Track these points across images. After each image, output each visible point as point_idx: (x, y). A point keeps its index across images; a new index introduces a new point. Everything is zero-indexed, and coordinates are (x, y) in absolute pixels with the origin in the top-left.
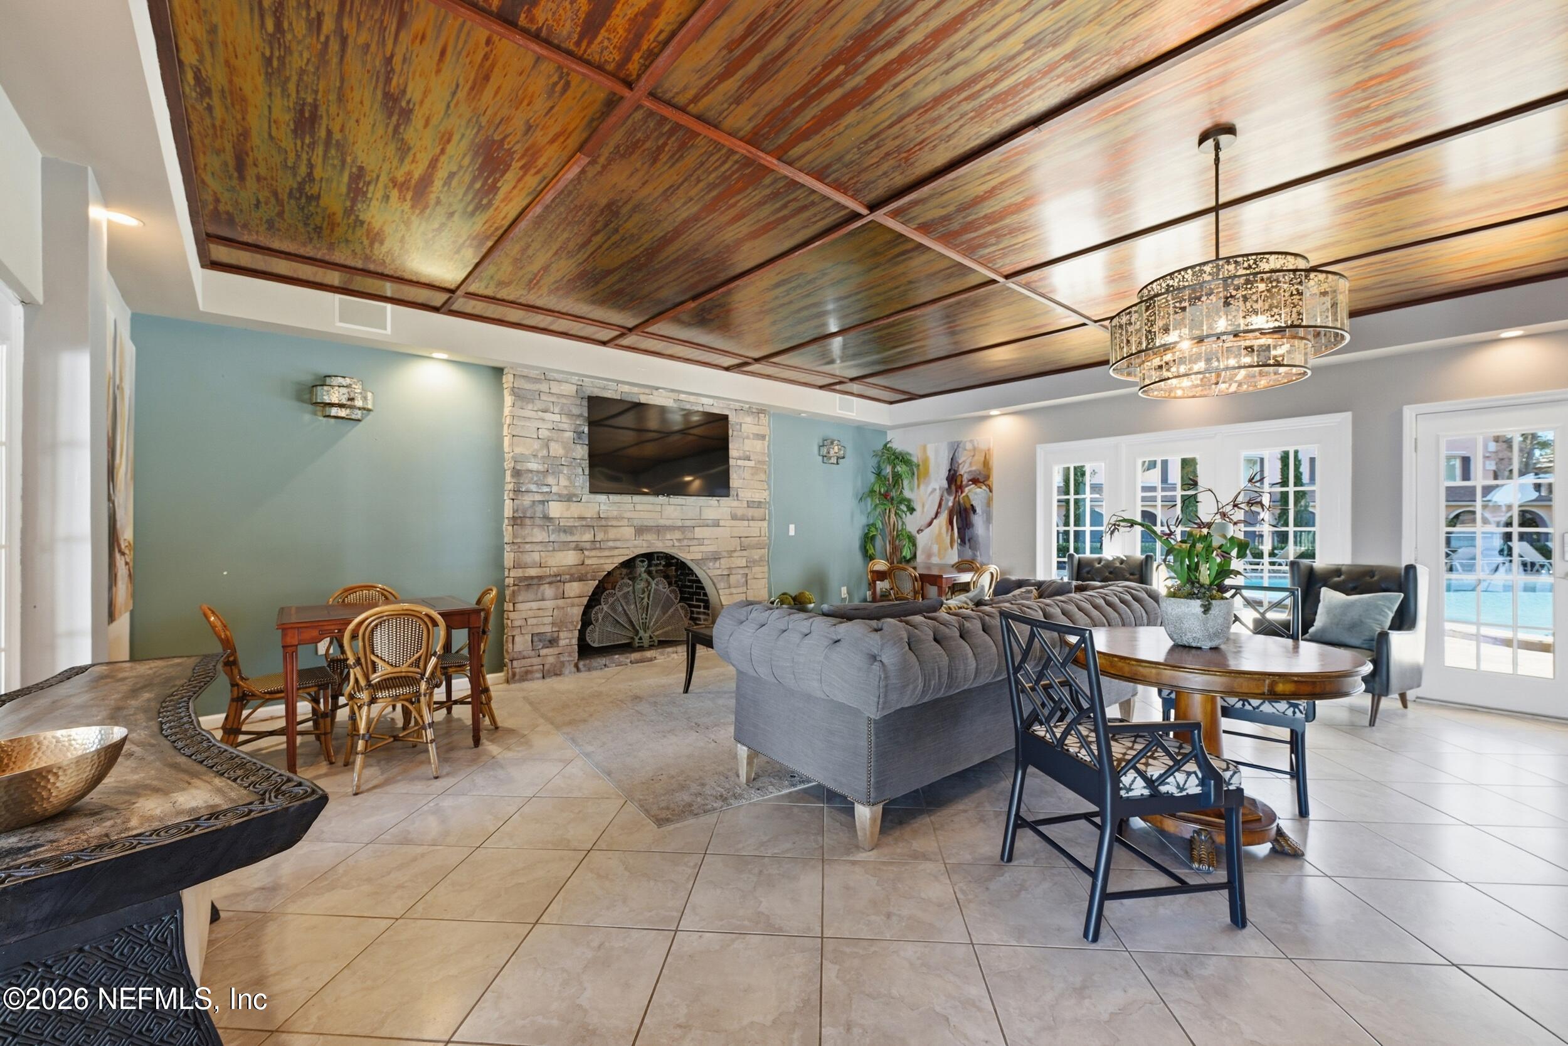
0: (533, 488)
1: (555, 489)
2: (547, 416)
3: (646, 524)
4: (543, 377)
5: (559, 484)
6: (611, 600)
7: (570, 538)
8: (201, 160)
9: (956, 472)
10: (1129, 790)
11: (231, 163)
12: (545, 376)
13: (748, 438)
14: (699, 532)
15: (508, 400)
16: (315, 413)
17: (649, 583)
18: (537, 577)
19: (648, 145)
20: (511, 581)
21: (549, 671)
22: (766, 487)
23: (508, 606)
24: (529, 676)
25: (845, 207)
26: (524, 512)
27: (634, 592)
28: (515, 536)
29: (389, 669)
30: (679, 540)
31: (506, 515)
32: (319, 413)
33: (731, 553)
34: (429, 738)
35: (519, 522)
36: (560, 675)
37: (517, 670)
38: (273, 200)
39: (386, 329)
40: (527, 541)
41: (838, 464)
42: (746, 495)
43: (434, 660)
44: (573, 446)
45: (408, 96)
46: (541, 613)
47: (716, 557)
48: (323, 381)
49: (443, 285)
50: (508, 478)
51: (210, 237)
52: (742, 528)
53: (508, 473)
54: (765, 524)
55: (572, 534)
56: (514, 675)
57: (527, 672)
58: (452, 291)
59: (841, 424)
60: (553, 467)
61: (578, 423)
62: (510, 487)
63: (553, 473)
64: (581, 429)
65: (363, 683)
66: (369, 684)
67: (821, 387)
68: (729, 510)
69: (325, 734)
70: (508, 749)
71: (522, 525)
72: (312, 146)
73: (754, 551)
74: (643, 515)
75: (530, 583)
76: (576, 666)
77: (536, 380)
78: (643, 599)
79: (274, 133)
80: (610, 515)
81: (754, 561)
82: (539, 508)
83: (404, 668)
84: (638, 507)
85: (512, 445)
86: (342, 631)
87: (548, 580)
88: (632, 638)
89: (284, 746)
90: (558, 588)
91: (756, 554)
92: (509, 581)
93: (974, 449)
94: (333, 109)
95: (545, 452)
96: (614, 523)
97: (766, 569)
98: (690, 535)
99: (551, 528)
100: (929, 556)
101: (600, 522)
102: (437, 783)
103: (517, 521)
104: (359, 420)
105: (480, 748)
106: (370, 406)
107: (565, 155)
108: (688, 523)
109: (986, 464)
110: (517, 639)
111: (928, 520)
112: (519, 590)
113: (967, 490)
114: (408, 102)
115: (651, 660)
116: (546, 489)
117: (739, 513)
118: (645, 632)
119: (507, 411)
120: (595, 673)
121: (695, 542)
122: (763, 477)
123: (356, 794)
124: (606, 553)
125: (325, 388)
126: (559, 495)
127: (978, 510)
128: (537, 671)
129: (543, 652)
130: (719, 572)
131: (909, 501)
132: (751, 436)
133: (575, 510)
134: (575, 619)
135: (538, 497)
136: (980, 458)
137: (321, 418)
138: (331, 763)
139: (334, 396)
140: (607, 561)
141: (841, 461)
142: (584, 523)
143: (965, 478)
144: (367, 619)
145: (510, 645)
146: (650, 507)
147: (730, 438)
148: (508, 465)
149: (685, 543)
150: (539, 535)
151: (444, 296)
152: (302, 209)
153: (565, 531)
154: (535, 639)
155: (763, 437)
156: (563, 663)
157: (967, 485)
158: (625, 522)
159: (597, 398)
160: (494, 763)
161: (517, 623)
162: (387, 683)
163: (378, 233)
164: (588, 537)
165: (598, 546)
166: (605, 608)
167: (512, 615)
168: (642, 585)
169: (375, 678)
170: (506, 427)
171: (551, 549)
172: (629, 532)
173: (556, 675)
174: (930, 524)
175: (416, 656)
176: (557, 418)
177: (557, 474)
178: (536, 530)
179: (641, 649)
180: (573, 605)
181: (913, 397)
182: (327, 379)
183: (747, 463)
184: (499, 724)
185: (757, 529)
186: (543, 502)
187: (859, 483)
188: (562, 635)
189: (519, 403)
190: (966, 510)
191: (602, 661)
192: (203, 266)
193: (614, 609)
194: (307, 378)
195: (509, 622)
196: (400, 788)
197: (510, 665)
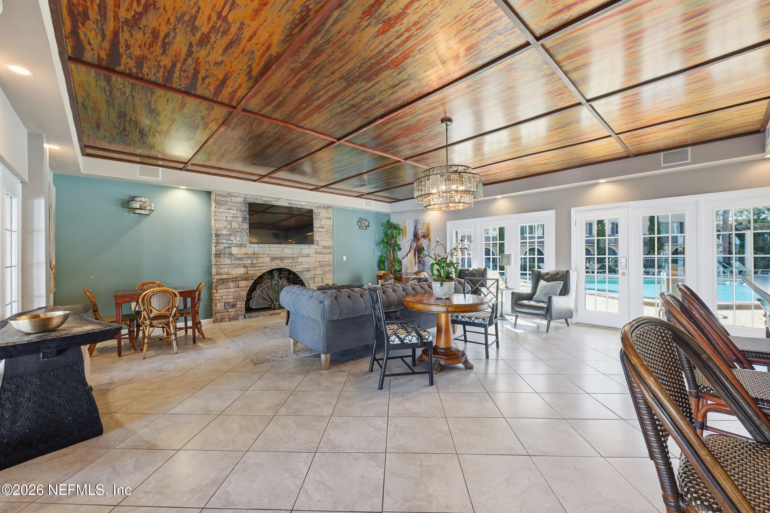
0: (224, 241)
1: (234, 242)
2: (231, 211)
3: (276, 256)
4: (228, 195)
5: (236, 240)
6: (261, 288)
7: (241, 262)
8: (83, 125)
9: (417, 232)
10: (393, 341)
11: (95, 126)
12: (230, 195)
13: (323, 219)
14: (300, 260)
15: (213, 205)
16: (130, 212)
17: (278, 281)
18: (226, 279)
19: (247, 122)
20: (215, 280)
21: (232, 318)
22: (332, 240)
23: (214, 291)
24: (223, 320)
25: (328, 140)
26: (221, 251)
27: (271, 285)
28: (216, 262)
29: (157, 312)
30: (291, 263)
31: (213, 253)
32: (132, 212)
33: (315, 268)
34: (173, 338)
35: (218, 256)
36: (237, 320)
37: (218, 318)
38: (111, 136)
39: (159, 178)
40: (222, 263)
41: (366, 229)
42: (322, 243)
43: (175, 309)
44: (242, 224)
45: (157, 110)
46: (228, 294)
47: (308, 270)
48: (133, 199)
49: (182, 161)
50: (213, 238)
51: (86, 146)
52: (320, 258)
53: (213, 235)
54: (331, 256)
55: (242, 260)
56: (217, 319)
57: (222, 318)
58: (186, 163)
59: (368, 212)
60: (233, 232)
61: (244, 214)
62: (214, 241)
63: (233, 235)
64: (246, 216)
65: (147, 317)
66: (149, 318)
67: (356, 197)
68: (314, 250)
69: (133, 338)
70: (207, 344)
71: (220, 257)
72: (125, 121)
73: (326, 267)
74: (274, 252)
75: (224, 281)
76: (244, 316)
77: (226, 196)
78: (276, 288)
79: (110, 118)
80: (259, 252)
81: (326, 272)
82: (227, 250)
83: (163, 312)
84: (272, 249)
85: (215, 223)
86: (138, 298)
87: (231, 280)
88: (271, 305)
89: (117, 345)
90: (236, 283)
91: (327, 269)
92: (214, 280)
93: (424, 223)
94: (131, 113)
95: (230, 227)
96: (261, 256)
97: (332, 275)
98: (296, 261)
99: (232, 258)
100: (407, 269)
101: (255, 255)
102: (176, 355)
103: (218, 255)
104: (148, 215)
105: (196, 344)
106: (153, 209)
107: (218, 125)
108: (295, 256)
109: (428, 229)
110: (217, 304)
111: (406, 253)
112: (218, 284)
113: (421, 240)
114: (158, 111)
115: (278, 314)
116: (230, 242)
117: (319, 251)
118: (277, 302)
119: (213, 209)
120: (252, 319)
121: (298, 264)
122: (330, 235)
123: (144, 359)
124: (258, 269)
125: (134, 202)
126: (236, 244)
127: (425, 249)
128: (226, 318)
129: (230, 310)
130: (310, 276)
131: (399, 245)
132: (324, 218)
133: (244, 250)
134: (244, 296)
135: (227, 245)
136: (425, 227)
137: (132, 214)
138: (136, 350)
139: (137, 205)
140: (258, 272)
141: (367, 228)
142: (247, 256)
143: (420, 235)
144: (148, 293)
145: (215, 307)
146: (277, 249)
147: (314, 219)
148: (213, 232)
149: (294, 264)
150: (227, 261)
151: (183, 165)
152: (122, 139)
153: (239, 260)
154: (226, 305)
155: (330, 218)
156: (238, 315)
157: (421, 239)
158: (266, 255)
159: (253, 203)
160: (200, 349)
161: (218, 298)
162: (156, 318)
163: (152, 146)
164: (249, 262)
165: (254, 265)
166: (258, 292)
167: (215, 295)
168: (275, 282)
169: (152, 315)
170: (212, 216)
171: (233, 267)
172: (268, 259)
173: (235, 320)
174: (407, 255)
175: (168, 307)
176: (235, 212)
177: (235, 236)
178: (226, 259)
179: (275, 309)
180: (243, 291)
181: (398, 200)
182: (135, 198)
183: (322, 230)
184: (206, 336)
185: (328, 258)
186: (229, 247)
187: (377, 237)
188: (238, 303)
189: (218, 206)
190: (420, 249)
191: (256, 314)
192: (83, 155)
193: (262, 293)
194: (126, 198)
195: (214, 297)
196: (162, 357)
197: (214, 316)
